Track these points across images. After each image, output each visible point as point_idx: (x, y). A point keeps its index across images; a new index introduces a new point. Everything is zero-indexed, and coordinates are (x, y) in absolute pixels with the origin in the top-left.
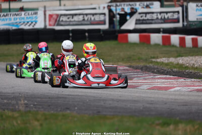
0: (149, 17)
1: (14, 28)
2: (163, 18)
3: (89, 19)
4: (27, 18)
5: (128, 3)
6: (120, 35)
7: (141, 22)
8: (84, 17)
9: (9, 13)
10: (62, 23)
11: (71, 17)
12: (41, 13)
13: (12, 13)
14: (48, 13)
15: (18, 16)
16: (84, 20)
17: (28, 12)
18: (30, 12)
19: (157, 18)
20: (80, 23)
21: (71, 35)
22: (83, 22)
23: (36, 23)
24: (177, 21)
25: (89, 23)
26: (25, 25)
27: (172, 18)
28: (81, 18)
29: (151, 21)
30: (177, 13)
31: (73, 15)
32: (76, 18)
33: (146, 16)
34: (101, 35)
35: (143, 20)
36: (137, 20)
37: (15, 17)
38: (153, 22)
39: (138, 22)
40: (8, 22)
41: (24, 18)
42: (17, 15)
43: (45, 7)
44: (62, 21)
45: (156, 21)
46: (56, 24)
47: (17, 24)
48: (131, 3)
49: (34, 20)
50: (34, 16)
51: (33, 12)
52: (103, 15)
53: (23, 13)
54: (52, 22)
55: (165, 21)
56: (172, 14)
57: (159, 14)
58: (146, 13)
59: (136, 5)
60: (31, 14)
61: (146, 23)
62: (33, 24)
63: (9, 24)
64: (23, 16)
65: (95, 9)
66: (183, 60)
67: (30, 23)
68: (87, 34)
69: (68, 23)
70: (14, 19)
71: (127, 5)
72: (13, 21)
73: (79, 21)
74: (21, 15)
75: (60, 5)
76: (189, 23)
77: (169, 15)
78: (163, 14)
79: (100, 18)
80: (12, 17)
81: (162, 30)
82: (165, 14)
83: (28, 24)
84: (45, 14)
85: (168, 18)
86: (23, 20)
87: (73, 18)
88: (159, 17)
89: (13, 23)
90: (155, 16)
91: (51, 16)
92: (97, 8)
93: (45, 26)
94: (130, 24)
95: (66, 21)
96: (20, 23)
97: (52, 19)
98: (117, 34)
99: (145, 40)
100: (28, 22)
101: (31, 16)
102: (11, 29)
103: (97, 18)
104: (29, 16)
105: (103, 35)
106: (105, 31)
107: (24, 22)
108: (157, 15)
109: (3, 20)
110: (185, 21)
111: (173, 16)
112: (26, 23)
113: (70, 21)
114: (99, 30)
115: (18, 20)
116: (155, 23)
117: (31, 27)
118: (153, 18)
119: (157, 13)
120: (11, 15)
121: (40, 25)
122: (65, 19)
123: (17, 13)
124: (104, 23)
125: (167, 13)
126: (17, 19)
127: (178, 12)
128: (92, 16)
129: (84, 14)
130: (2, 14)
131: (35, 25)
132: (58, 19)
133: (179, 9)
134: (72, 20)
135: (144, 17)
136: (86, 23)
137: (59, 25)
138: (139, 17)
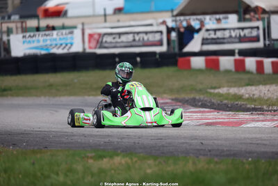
0: (219, 34)
1: (43, 52)
2: (238, 35)
3: (141, 39)
4: (60, 39)
5: (195, 17)
6: (181, 60)
7: (209, 41)
8: (134, 36)
9: (37, 33)
10: (106, 45)
11: (117, 36)
12: (78, 32)
13: (41, 33)
14: (87, 32)
15: (48, 37)
16: (134, 40)
17: (61, 31)
18: (64, 31)
19: (231, 37)
20: (129, 44)
21: (117, 60)
22: (134, 43)
23: (72, 45)
24: (257, 39)
25: (141, 44)
26: (59, 48)
27: (249, 35)
28: (130, 37)
29: (222, 41)
30: (256, 30)
31: (120, 34)
32: (124, 38)
33: (215, 34)
34: (157, 59)
35: (213, 39)
36: (203, 39)
37: (45, 37)
38: (225, 41)
39: (205, 41)
40: (35, 44)
41: (55, 40)
42: (47, 35)
43: (83, 24)
44: (106, 42)
45: (230, 40)
46: (98, 45)
47: (47, 47)
48: (199, 17)
49: (69, 41)
50: (70, 36)
51: (67, 31)
52: (159, 34)
53: (55, 32)
54: (93, 44)
55: (242, 39)
56: (249, 30)
57: (232, 31)
58: (215, 30)
59: (205, 19)
60: (66, 34)
61: (216, 43)
62: (67, 47)
63: (36, 48)
64: (55, 36)
65: (151, 25)
66: (246, 90)
67: (64, 45)
68: (138, 59)
69: (113, 45)
70: (44, 41)
71: (194, 20)
72: (41, 43)
73: (128, 42)
74: (52, 35)
75: (105, 21)
76: (272, 42)
77: (246, 32)
78: (237, 31)
79: (155, 37)
80: (41, 39)
81: (237, 51)
82: (241, 31)
83: (62, 47)
84: (83, 34)
85: (245, 35)
86: (55, 43)
87: (120, 37)
88: (233, 34)
89: (41, 46)
90: (227, 34)
91: (91, 36)
92: (155, 24)
93: (84, 49)
94: (194, 45)
95: (111, 43)
96: (51, 45)
97: (92, 40)
98: (177, 58)
99: (213, 66)
100: (61, 45)
101: (65, 36)
102: (39, 54)
103: (151, 38)
104: (62, 37)
105: (159, 60)
106: (162, 54)
107: (56, 45)
108: (230, 32)
109: (29, 42)
110: (267, 39)
111: (251, 32)
112: (59, 45)
113: (117, 42)
114: (154, 54)
115: (48, 43)
116: (229, 43)
117: (65, 51)
118: (225, 37)
119: (230, 29)
120: (39, 35)
121: (77, 47)
122: (109, 39)
123: (47, 33)
124: (160, 43)
125: (243, 29)
126: (46, 40)
127: (258, 28)
128: (144, 35)
129: (134, 33)
130: (28, 34)
131: (70, 48)
132: (100, 40)
133: (260, 24)
134: (119, 40)
135: (213, 36)
136: (137, 44)
137: (101, 47)
138: (206, 35)
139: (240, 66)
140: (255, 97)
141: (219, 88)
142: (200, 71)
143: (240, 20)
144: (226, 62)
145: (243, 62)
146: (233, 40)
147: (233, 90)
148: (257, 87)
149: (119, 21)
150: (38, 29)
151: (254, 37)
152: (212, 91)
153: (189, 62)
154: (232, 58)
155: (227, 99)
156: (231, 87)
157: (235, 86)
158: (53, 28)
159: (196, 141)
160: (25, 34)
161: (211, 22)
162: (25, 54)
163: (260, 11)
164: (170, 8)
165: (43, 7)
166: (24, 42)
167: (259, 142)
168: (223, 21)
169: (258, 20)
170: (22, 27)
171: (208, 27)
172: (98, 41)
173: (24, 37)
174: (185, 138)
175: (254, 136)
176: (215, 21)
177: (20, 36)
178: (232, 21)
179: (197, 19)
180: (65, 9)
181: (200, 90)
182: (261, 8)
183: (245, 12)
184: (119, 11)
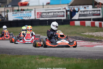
0: (85, 13)
1: (20, 19)
2: (92, 13)
3: (56, 14)
4: (26, 14)
5: (76, 6)
6: (71, 22)
7: (82, 15)
8: (54, 13)
9: (18, 12)
10: (43, 16)
11: (48, 13)
12: (33, 12)
13: (19, 12)
14: (37, 12)
15: (22, 13)
16: (54, 15)
17: (27, 11)
18: (28, 11)
19: (90, 14)
20: (52, 16)
21: (47, 22)
22: (54, 16)
23: (31, 16)
24: (99, 15)
25: (56, 16)
26: (26, 18)
27: (97, 13)
28: (52, 14)
29: (86, 15)
30: (99, 11)
31: (49, 13)
32: (50, 14)
33: (84, 13)
34: (62, 22)
36: (79, 15)
37: (21, 14)
38: (88, 15)
39: (80, 15)
41: (25, 14)
42: (21, 13)
43: (35, 9)
44: (43, 15)
45: (89, 15)
46: (41, 17)
47: (21, 17)
48: (78, 6)
49: (30, 15)
50: (30, 13)
51: (29, 11)
52: (63, 12)
53: (24, 12)
54: (39, 16)
55: (94, 15)
56: (97, 11)
57: (90, 12)
58: (84, 11)
59: (80, 7)
61: (84, 16)
62: (29, 17)
63: (18, 17)
64: (24, 13)
65: (60, 9)
66: (95, 33)
67: (28, 16)
69: (46, 16)
70: (20, 15)
71: (76, 7)
72: (19, 16)
73: (51, 15)
75: (43, 8)
78: (92, 12)
79: (61, 14)
80: (19, 14)
81: (92, 19)
82: (93, 11)
83: (27, 17)
84: (35, 12)
85: (95, 13)
86: (24, 15)
87: (48, 14)
88: (91, 13)
89: (19, 17)
90: (88, 13)
91: (38, 13)
92: (61, 9)
93: (35, 18)
94: (76, 17)
95: (45, 16)
96: (23, 16)
97: (38, 15)
98: (70, 21)
99: (83, 24)
100: (27, 16)
101: (28, 13)
103: (60, 14)
104: (27, 13)
105: (63, 22)
106: (64, 20)
107: (25, 16)
108: (89, 12)
109: (15, 15)
111: (97, 12)
112: (26, 16)
113: (47, 16)
114: (61, 20)
115: (22, 15)
117: (28, 19)
118: (88, 14)
119: (89, 11)
121: (33, 17)
122: (45, 14)
123: (21, 12)
124: (63, 16)
125: (94, 11)
126: (21, 15)
127: (100, 10)
128: (58, 13)
129: (54, 12)
130: (14, 12)
131: (30, 17)
132: (41, 15)
133: (100, 9)
134: (48, 15)
135: (83, 13)
136: (55, 16)
137: (42, 17)
138: (81, 13)
139: (93, 25)
140: (99, 36)
141: (85, 32)
142: (78, 26)
143: (93, 8)
144: (88, 23)
145: (94, 23)
146: (90, 15)
147: (90, 34)
148: (99, 33)
149: (48, 8)
150: (18, 10)
151: (98, 14)
152: (83, 34)
153: (74, 23)
154: (90, 22)
155: (88, 37)
156: (90, 32)
157: (91, 32)
158: (24, 10)
159: (77, 52)
160: (13, 12)
161: (82, 8)
162: (13, 20)
163: (101, 4)
164: (67, 3)
165: (20, 2)
166: (13, 15)
167: (100, 53)
168: (87, 8)
169: (100, 7)
170: (12, 10)
171: (81, 10)
172: (40, 15)
173: (13, 13)
174: (73, 51)
175: (98, 50)
176: (84, 8)
177: (12, 13)
178: (90, 8)
179: (77, 7)
180: (28, 3)
181: (78, 33)
182: (101, 3)
183: (95, 4)
184: (48, 4)
